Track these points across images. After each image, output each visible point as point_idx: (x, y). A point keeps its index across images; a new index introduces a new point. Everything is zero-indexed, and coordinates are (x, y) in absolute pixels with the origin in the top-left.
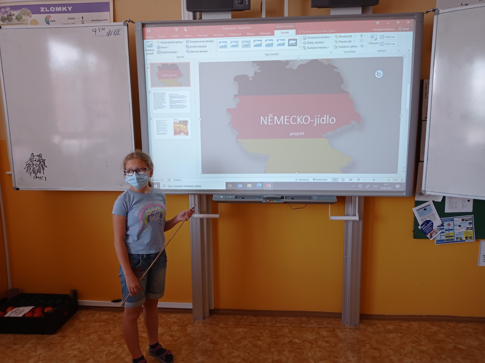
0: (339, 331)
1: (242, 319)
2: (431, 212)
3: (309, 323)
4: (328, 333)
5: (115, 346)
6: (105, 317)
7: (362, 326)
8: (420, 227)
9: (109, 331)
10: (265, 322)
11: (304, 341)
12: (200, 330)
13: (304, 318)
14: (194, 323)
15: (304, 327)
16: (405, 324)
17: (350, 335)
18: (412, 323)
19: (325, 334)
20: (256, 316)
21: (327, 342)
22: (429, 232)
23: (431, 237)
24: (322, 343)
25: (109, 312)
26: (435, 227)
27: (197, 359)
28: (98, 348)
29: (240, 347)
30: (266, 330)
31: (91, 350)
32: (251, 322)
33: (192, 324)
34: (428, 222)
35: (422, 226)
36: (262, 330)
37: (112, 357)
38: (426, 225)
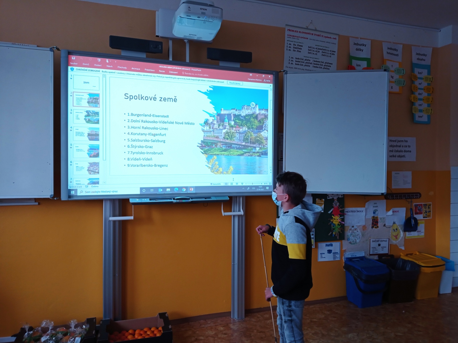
0: (231, 325)
3: (207, 324)
4: (224, 328)
7: (247, 319)
11: (207, 337)
13: (202, 321)
15: (204, 327)
17: (240, 326)
19: (222, 329)
21: (225, 334)
24: (222, 336)
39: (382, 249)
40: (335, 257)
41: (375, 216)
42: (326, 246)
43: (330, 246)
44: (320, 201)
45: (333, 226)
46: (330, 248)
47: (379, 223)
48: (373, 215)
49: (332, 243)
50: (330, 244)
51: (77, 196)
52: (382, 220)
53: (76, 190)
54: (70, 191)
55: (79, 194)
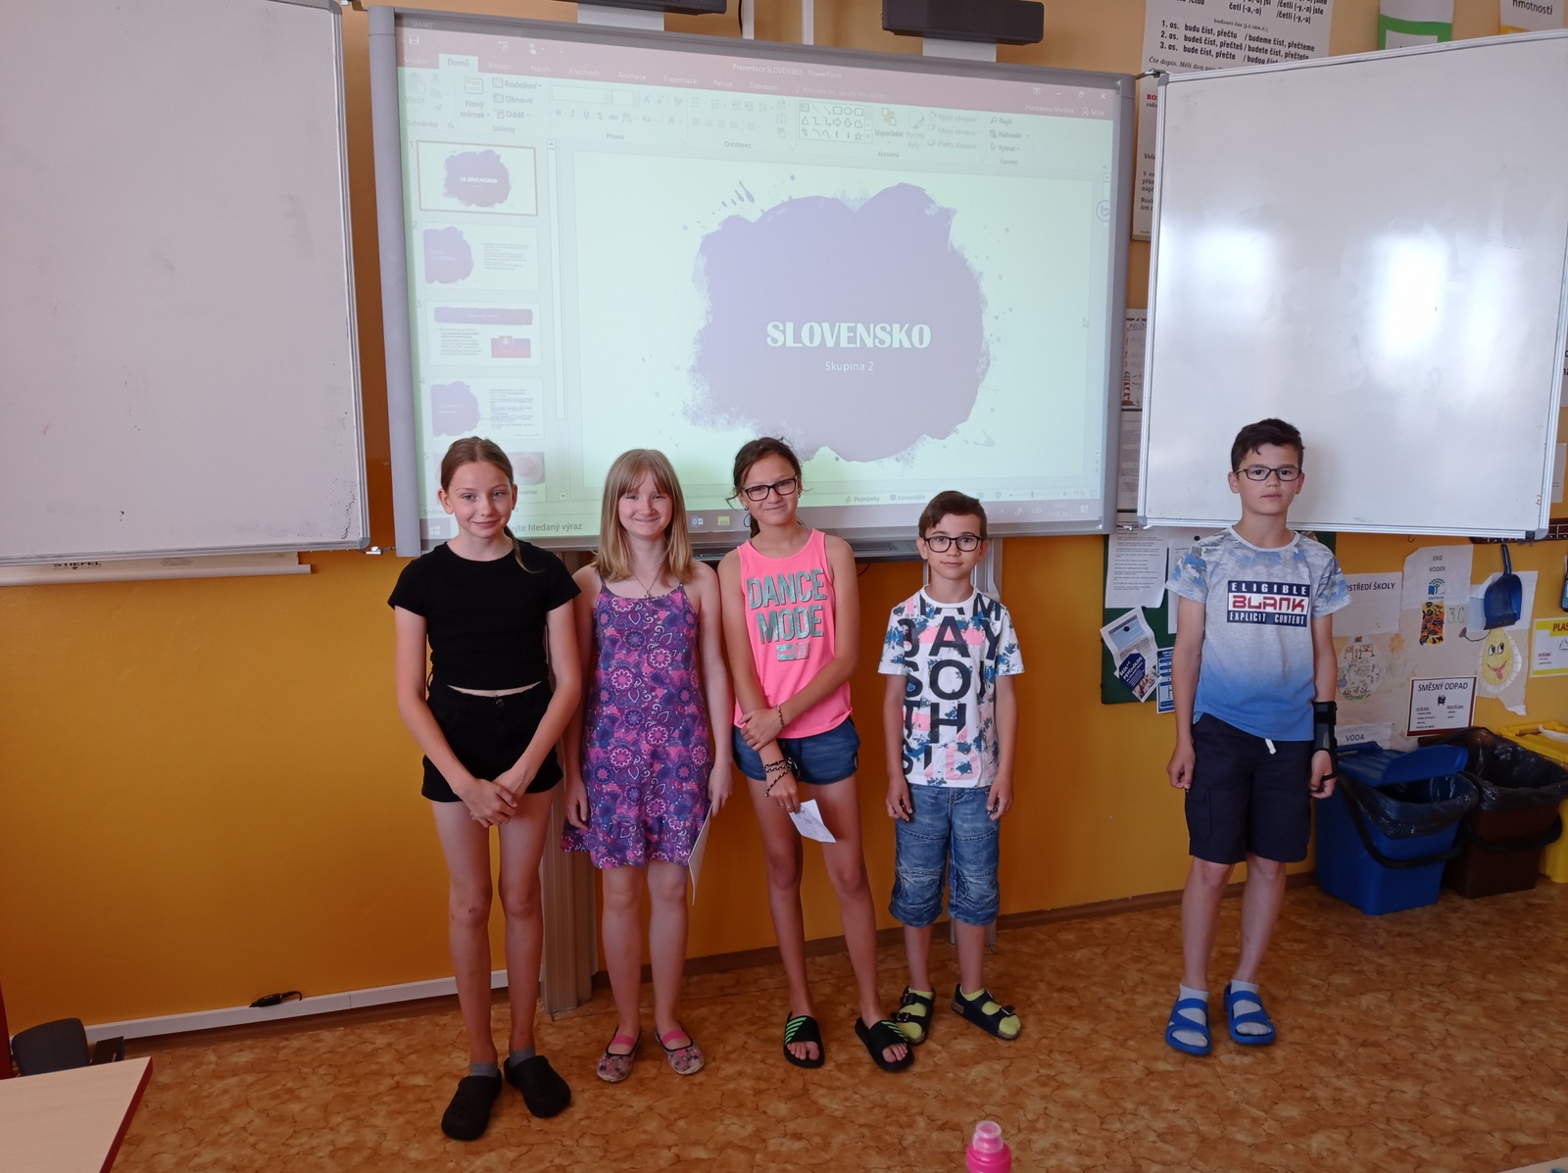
1: (688, 985)
2: (1142, 634)
5: (343, 1129)
6: (245, 1058)
7: (1005, 944)
8: (1117, 674)
9: (290, 1091)
10: (758, 979)
12: (585, 1033)
14: (553, 1020)
16: (1097, 926)
18: (1111, 920)
20: (724, 971)
22: (1138, 683)
23: (1142, 693)
25: (248, 1042)
26: (1148, 670)
27: (632, 1107)
28: (283, 1144)
29: (731, 1052)
30: (773, 998)
31: (267, 1156)
32: (722, 988)
33: (552, 1026)
34: (1133, 658)
35: (1121, 669)
36: (763, 1002)
37: (357, 1159)
38: (1130, 666)
39: (1451, 715)
41: (1435, 602)
47: (1444, 626)
48: (1426, 598)
52: (1456, 616)
54: (425, 525)
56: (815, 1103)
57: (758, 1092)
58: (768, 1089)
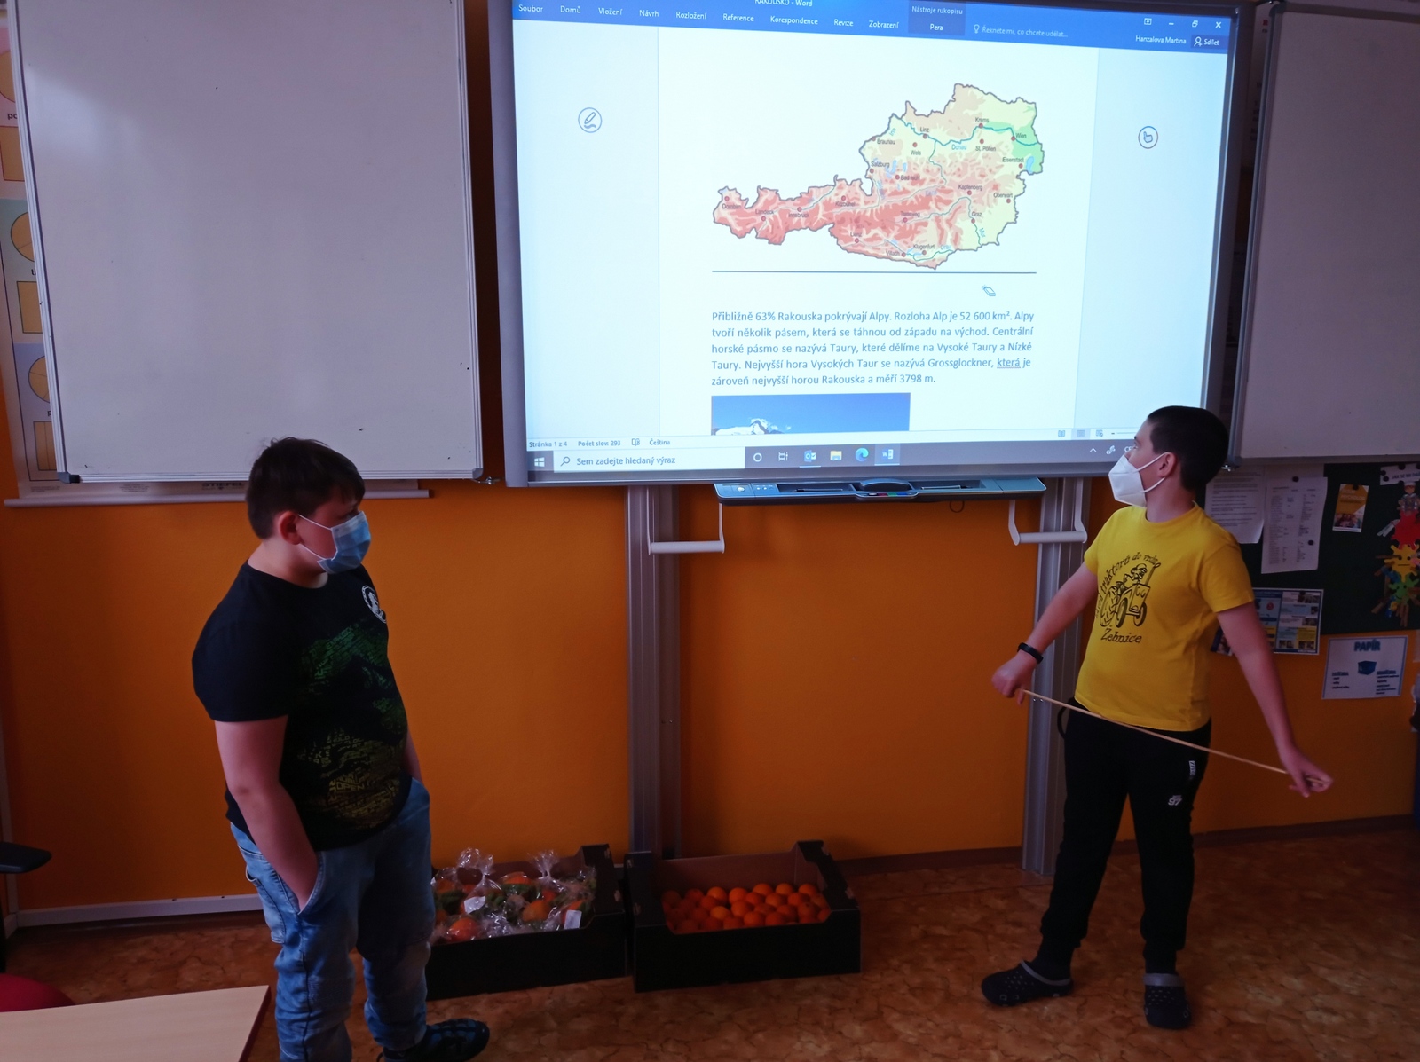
3: (946, 882)
4: (1005, 901)
11: (959, 930)
13: (926, 871)
15: (939, 894)
24: (1007, 929)
40: (1382, 687)
42: (1356, 649)
43: (1370, 650)
44: (1353, 492)
45: (1392, 582)
46: (1369, 656)
49: (1378, 640)
50: (1370, 640)
51: (552, 474)
53: (549, 456)
54: (530, 457)
55: (558, 468)
56: (890, 1027)
57: (833, 1011)
58: (843, 1009)
